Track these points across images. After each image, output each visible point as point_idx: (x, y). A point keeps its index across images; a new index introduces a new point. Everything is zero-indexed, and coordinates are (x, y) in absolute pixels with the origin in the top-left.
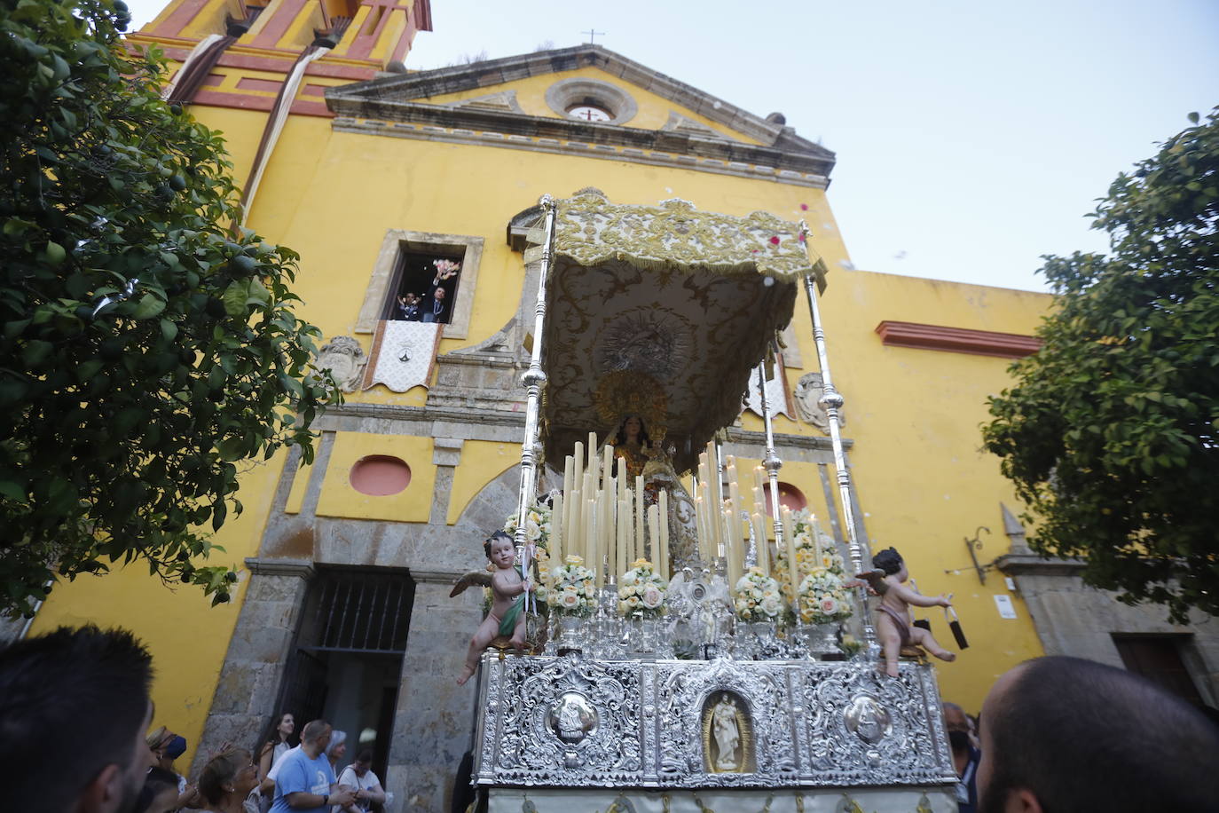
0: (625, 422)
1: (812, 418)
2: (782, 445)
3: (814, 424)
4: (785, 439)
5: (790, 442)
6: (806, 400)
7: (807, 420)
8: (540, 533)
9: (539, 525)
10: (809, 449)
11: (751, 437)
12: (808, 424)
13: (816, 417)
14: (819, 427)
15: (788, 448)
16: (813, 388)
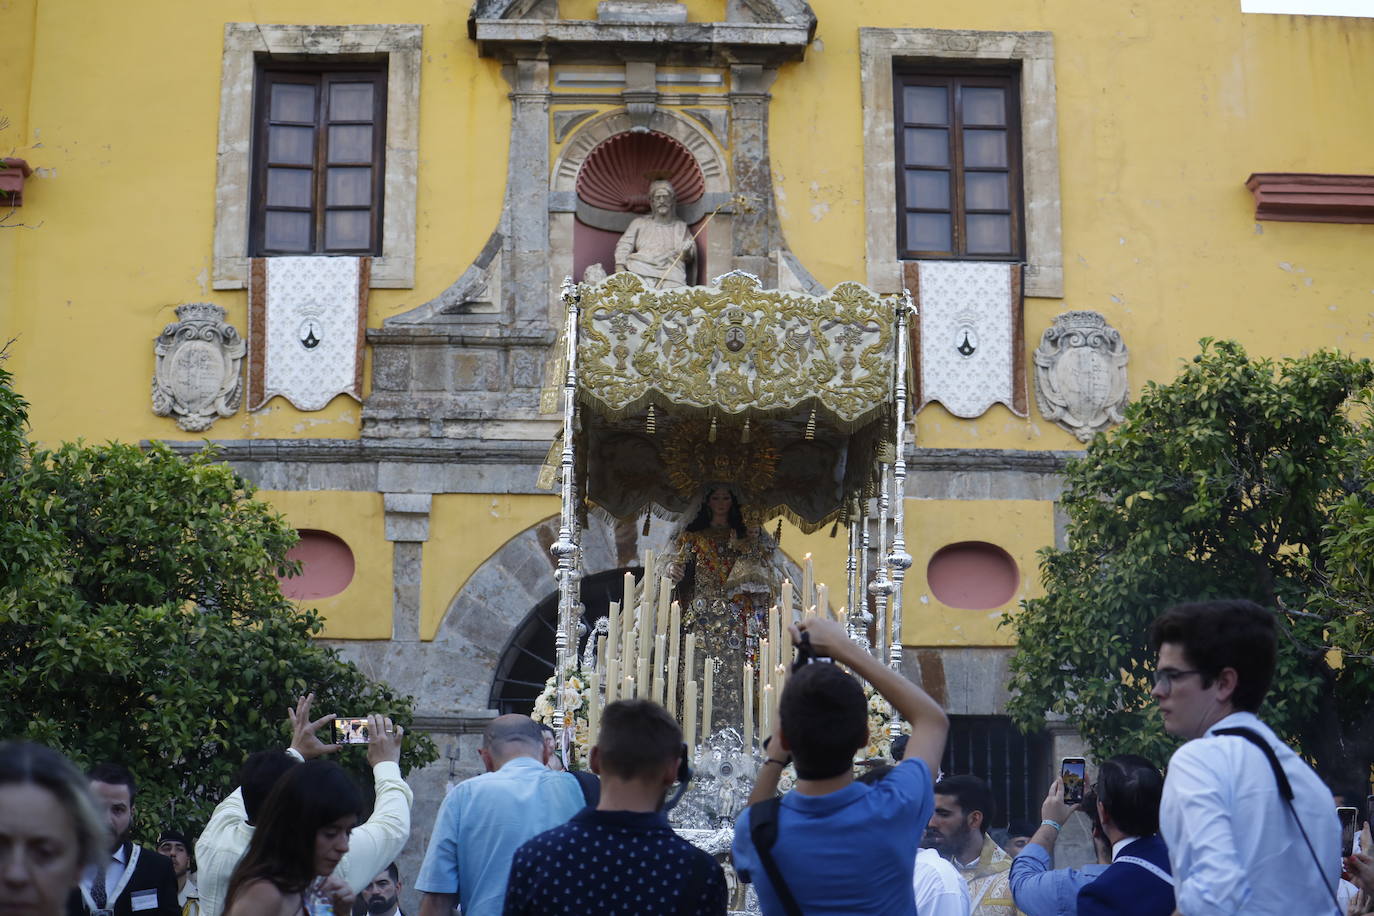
0: (708, 497)
1: (1058, 411)
2: (990, 469)
3: (1061, 421)
4: (997, 460)
5: (1005, 463)
6: (1052, 373)
7: (1048, 414)
8: (581, 702)
9: (580, 692)
10: (1042, 473)
11: (930, 460)
12: (1052, 421)
13: (1066, 408)
14: (1070, 427)
15: (1002, 473)
16: (1070, 346)
